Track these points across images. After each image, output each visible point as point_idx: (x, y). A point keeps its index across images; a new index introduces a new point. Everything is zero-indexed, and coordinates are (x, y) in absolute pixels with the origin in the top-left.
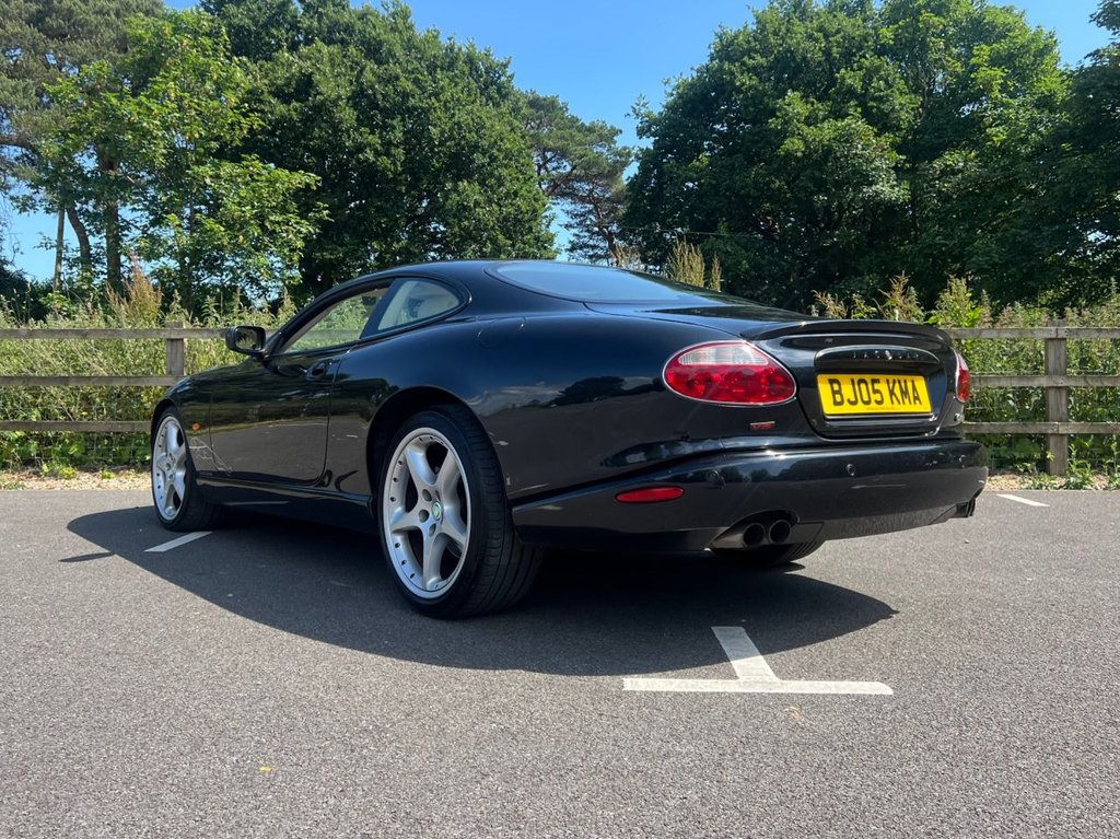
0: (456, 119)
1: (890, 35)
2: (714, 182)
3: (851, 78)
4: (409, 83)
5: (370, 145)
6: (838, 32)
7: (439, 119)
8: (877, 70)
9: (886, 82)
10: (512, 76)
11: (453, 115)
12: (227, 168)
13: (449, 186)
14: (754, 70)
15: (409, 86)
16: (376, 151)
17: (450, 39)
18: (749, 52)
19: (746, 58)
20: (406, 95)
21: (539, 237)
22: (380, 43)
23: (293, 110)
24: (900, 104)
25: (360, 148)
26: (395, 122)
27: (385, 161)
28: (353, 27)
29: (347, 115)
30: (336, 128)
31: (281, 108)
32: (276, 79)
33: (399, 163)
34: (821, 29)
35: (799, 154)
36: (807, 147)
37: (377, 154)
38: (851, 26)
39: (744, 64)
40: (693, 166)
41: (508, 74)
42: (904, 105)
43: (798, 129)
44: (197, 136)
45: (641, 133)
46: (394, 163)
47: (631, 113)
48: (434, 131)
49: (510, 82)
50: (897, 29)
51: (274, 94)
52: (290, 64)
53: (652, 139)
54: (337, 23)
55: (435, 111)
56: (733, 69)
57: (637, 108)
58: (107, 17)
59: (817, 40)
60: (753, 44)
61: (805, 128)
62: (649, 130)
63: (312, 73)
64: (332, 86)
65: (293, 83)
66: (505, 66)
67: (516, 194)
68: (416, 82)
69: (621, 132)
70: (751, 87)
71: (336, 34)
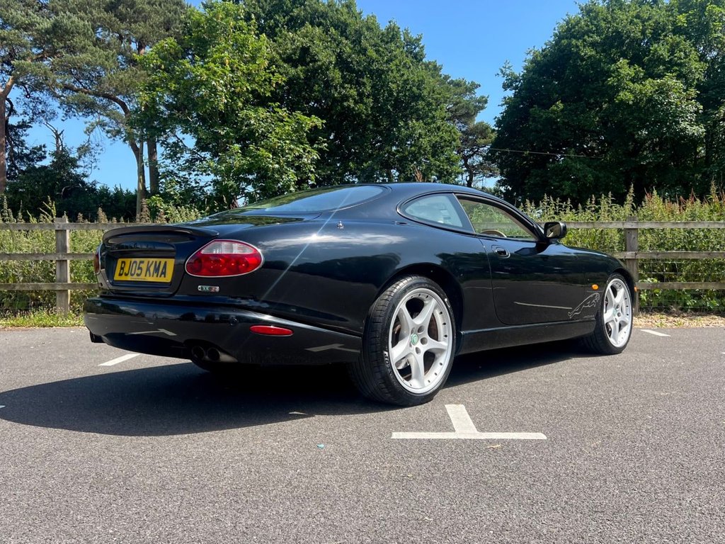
0: (405, 77)
1: (683, 20)
2: (566, 121)
3: (662, 50)
4: (374, 53)
5: (351, 96)
6: (649, 19)
7: (395, 78)
8: (678, 44)
9: (685, 53)
10: (422, 47)
11: (403, 75)
12: (262, 112)
13: (402, 124)
14: (593, 45)
15: (374, 55)
16: (354, 99)
17: (390, 22)
18: (588, 32)
19: (586, 37)
20: (372, 61)
21: (450, 158)
22: (347, 25)
23: (299, 71)
24: (695, 68)
25: (345, 98)
26: (365, 80)
27: (361, 107)
28: (327, 14)
29: (335, 75)
30: (328, 85)
31: (292, 71)
32: (286, 49)
33: (369, 109)
34: (638, 17)
35: (631, 103)
36: (635, 97)
37: (356, 102)
38: (659, 15)
39: (585, 41)
40: (553, 110)
41: (421, 46)
42: (697, 69)
43: (627, 85)
44: (245, 89)
45: (505, 87)
46: (366, 109)
47: (500, 73)
48: (393, 86)
49: (422, 51)
50: (688, 17)
51: (285, 61)
52: (294, 40)
53: (514, 91)
54: (316, 11)
55: (392, 72)
56: (579, 44)
57: (504, 69)
58: (154, 6)
59: (636, 24)
60: (591, 27)
61: (631, 84)
62: (512, 85)
63: (310, 46)
64: (325, 56)
65: (298, 52)
66: (419, 40)
67: (439, 128)
68: (377, 51)
69: (480, 86)
70: (590, 57)
71: (317, 18)
